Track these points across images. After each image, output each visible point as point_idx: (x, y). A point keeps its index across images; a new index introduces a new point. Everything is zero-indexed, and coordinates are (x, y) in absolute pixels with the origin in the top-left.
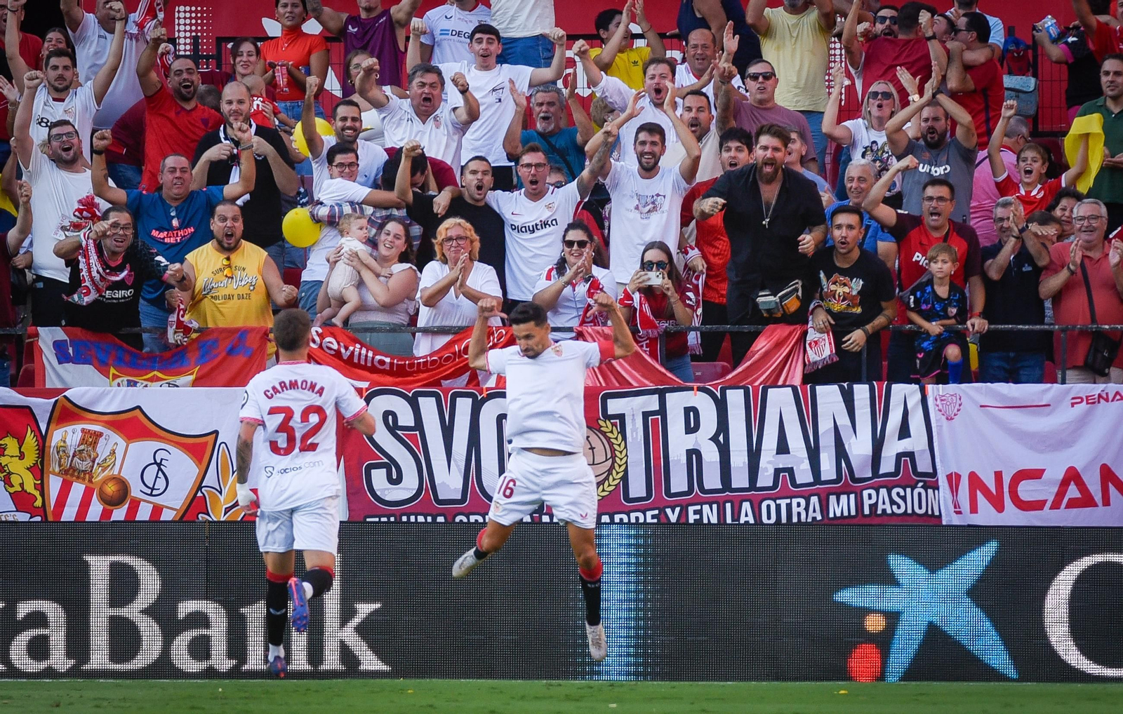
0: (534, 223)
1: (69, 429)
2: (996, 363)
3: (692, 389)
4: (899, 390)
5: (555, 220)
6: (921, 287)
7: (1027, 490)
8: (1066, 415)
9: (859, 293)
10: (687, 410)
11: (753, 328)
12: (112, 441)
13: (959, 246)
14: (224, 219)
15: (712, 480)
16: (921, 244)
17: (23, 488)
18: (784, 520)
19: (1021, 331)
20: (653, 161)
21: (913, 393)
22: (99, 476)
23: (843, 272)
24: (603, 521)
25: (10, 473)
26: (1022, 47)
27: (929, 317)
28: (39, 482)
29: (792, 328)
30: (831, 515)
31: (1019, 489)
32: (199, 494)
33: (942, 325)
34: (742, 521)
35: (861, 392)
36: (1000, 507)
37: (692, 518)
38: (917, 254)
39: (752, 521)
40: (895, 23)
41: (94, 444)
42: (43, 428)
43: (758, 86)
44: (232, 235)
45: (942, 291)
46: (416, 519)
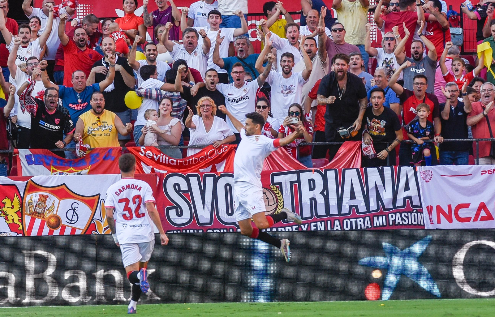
0: (238, 98)
1: (34, 194)
2: (447, 156)
3: (312, 171)
4: (404, 169)
5: (248, 96)
6: (414, 123)
7: (462, 213)
8: (479, 179)
9: (384, 127)
10: (310, 180)
11: (338, 143)
12: (52, 199)
13: (430, 104)
14: (96, 100)
15: (321, 211)
16: (413, 103)
17: (13, 222)
18: (354, 228)
19: (458, 142)
20: (289, 69)
21: (410, 170)
22: (47, 215)
23: (377, 117)
24: (273, 230)
25: (7, 215)
26: (456, 14)
27: (417, 136)
28: (21, 218)
29: (356, 142)
30: (375, 225)
31: (459, 212)
32: (92, 222)
33: (423, 140)
34: (335, 229)
35: (387, 171)
36: (451, 221)
37: (313, 228)
38: (412, 108)
39: (340, 229)
40: (398, 6)
41: (45, 201)
42: (22, 194)
43: (337, 34)
44: (100, 107)
45: (423, 124)
46: (190, 231)
